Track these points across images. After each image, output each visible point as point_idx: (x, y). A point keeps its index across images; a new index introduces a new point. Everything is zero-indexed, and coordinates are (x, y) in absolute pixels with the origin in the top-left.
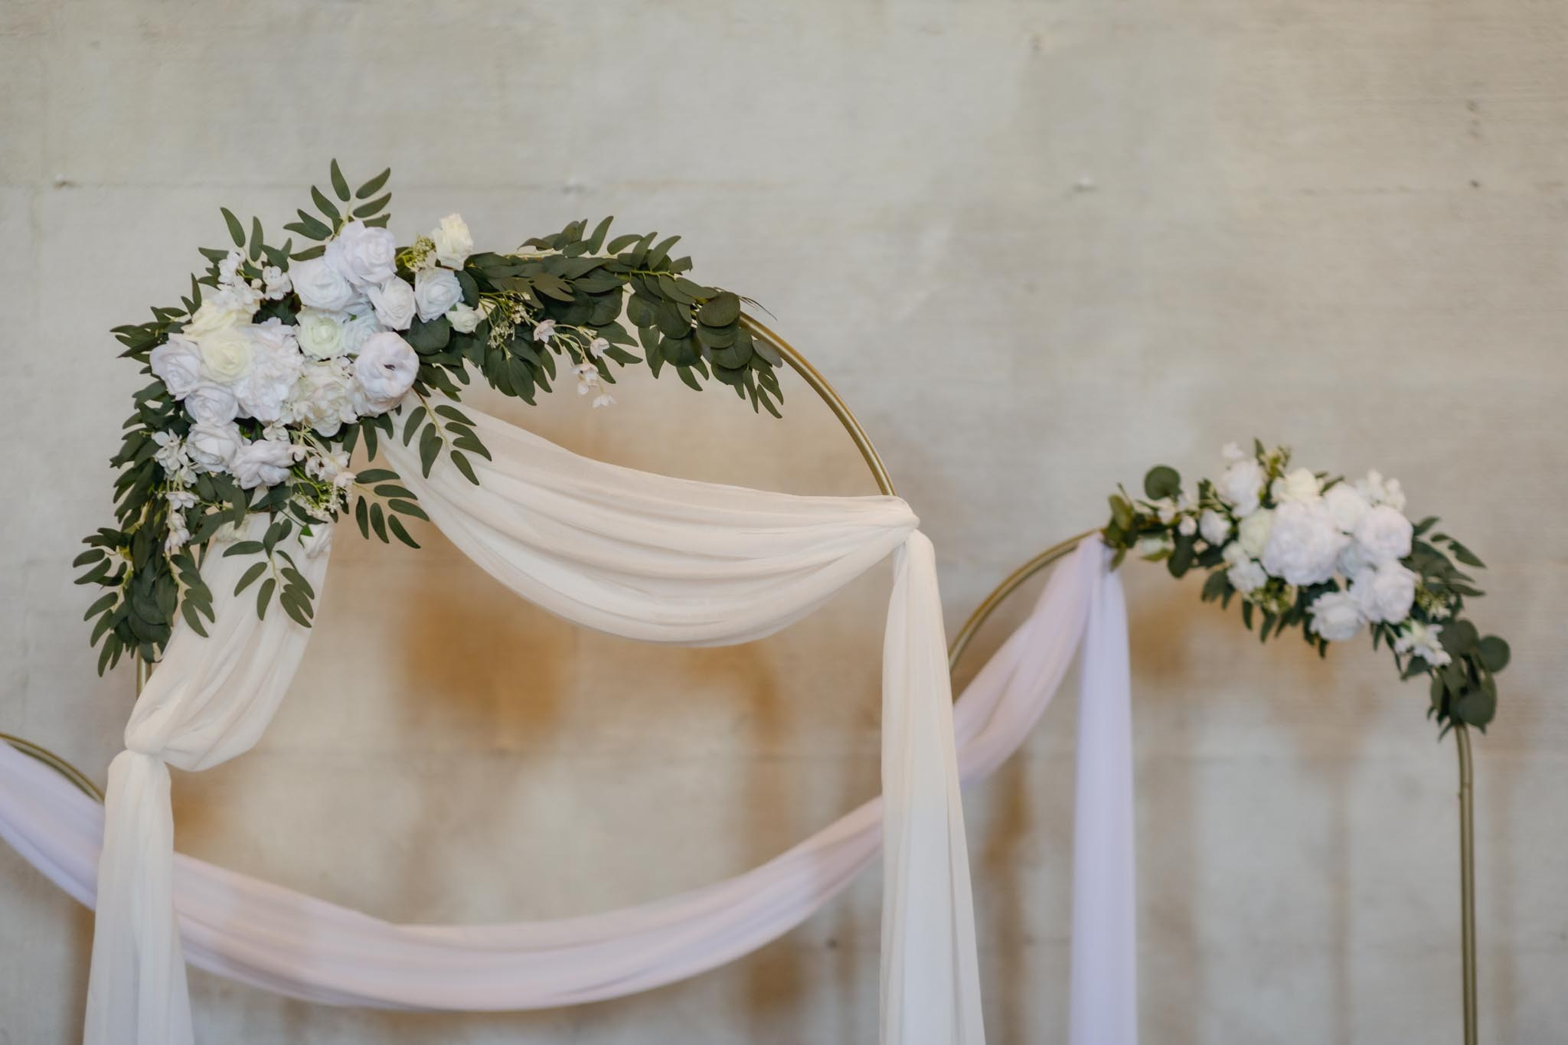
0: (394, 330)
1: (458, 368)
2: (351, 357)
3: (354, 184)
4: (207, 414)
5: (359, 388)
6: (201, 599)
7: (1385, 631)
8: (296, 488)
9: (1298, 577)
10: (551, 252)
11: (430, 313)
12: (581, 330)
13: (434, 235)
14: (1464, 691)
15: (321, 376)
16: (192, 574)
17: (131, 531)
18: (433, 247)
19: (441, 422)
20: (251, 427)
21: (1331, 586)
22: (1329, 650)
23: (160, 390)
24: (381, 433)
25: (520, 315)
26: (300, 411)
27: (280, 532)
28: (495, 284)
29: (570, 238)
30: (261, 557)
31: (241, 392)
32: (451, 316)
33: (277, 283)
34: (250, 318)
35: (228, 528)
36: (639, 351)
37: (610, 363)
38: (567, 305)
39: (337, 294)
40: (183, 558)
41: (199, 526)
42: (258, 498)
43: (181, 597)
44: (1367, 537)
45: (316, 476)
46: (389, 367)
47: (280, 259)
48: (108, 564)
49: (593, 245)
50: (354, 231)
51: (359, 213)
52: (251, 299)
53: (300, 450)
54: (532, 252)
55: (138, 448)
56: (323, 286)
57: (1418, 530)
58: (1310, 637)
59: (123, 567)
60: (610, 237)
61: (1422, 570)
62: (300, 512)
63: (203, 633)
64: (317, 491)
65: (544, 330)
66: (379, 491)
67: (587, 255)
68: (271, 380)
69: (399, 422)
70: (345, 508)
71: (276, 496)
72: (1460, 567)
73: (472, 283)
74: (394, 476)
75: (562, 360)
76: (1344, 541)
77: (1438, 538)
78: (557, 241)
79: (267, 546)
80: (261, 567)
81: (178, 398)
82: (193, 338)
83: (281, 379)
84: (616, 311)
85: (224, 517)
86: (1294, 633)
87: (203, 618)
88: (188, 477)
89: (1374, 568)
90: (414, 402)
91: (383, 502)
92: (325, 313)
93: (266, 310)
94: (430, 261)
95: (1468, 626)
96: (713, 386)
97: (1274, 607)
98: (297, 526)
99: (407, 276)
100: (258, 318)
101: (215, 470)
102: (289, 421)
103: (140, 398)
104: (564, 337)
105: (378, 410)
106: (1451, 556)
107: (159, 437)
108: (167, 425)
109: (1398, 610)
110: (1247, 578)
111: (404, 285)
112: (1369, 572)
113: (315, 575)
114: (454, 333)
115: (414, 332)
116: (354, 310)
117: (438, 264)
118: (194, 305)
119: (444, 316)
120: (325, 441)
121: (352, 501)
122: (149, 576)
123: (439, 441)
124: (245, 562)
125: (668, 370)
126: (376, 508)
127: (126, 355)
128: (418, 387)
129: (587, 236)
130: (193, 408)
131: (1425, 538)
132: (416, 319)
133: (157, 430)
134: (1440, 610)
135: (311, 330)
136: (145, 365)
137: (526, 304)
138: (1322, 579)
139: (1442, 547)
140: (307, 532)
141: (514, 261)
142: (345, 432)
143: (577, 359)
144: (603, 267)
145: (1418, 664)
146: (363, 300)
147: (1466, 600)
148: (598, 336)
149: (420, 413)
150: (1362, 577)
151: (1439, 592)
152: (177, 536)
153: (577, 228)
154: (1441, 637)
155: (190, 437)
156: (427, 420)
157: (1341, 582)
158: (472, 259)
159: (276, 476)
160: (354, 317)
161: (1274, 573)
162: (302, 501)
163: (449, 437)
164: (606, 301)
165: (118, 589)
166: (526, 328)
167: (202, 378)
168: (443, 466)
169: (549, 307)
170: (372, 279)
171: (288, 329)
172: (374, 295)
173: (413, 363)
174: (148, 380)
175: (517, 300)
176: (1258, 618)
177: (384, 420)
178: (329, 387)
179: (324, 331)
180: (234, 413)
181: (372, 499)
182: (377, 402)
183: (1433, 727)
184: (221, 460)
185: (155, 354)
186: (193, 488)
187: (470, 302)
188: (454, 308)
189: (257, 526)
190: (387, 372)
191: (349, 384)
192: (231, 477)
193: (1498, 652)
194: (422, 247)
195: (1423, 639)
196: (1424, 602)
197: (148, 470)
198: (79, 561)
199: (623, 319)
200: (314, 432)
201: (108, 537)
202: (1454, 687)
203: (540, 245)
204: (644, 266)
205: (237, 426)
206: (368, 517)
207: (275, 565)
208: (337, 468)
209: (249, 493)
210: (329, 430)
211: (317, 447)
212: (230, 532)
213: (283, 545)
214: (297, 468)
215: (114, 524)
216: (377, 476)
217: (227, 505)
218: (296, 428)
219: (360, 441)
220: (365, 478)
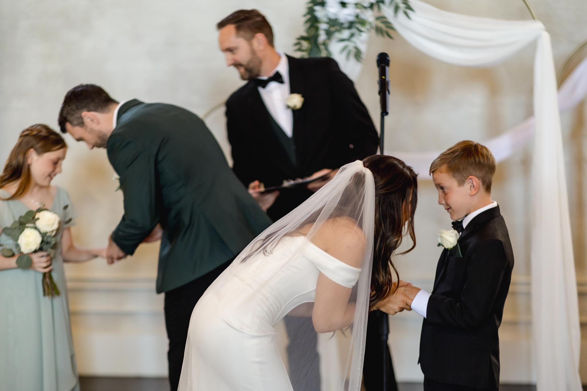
4: (331, 1)
8: (357, 22)
16: (326, 49)
20: (343, 5)
24: (382, 5)
27: (352, 35)
30: (346, 43)
40: (324, 43)
41: (329, 34)
42: (346, 25)
45: (363, 19)
48: (302, 46)
53: (359, 12)
55: (311, 11)
59: (307, 47)
62: (359, 30)
64: (363, 23)
66: (383, 23)
70: (372, 28)
71: (351, 25)
74: (385, 17)
79: (348, 40)
80: (347, 46)
85: (336, 31)
88: (325, 20)
91: (383, 26)
98: (357, 33)
101: (333, 17)
102: (355, 2)
107: (317, 8)
108: (319, 5)
113: (363, 48)
120: (365, 8)
121: (374, 25)
122: (314, 49)
123: (399, 7)
124: (342, 44)
126: (381, 29)
133: (316, 6)
140: (360, 35)
142: (372, 6)
152: (322, 37)
155: (325, 8)
156: (395, 1)
159: (351, 18)
162: (359, 26)
163: (402, 6)
165: (305, 53)
168: (401, 15)
177: (382, 2)
181: (380, 25)
184: (335, 14)
186: (326, 23)
189: (346, 34)
192: (337, 20)
197: (314, 19)
198: (296, 45)
200: (363, 6)
201: (303, 38)
205: (341, 5)
206: (379, 30)
207: (351, 45)
208: (369, 16)
209: (342, 24)
210: (366, 4)
211: (364, 10)
212: (338, 35)
213: (354, 39)
214: (357, 16)
215: (304, 34)
216: (382, 18)
217: (338, 27)
218: (357, 5)
219: (376, 8)
220: (378, 18)
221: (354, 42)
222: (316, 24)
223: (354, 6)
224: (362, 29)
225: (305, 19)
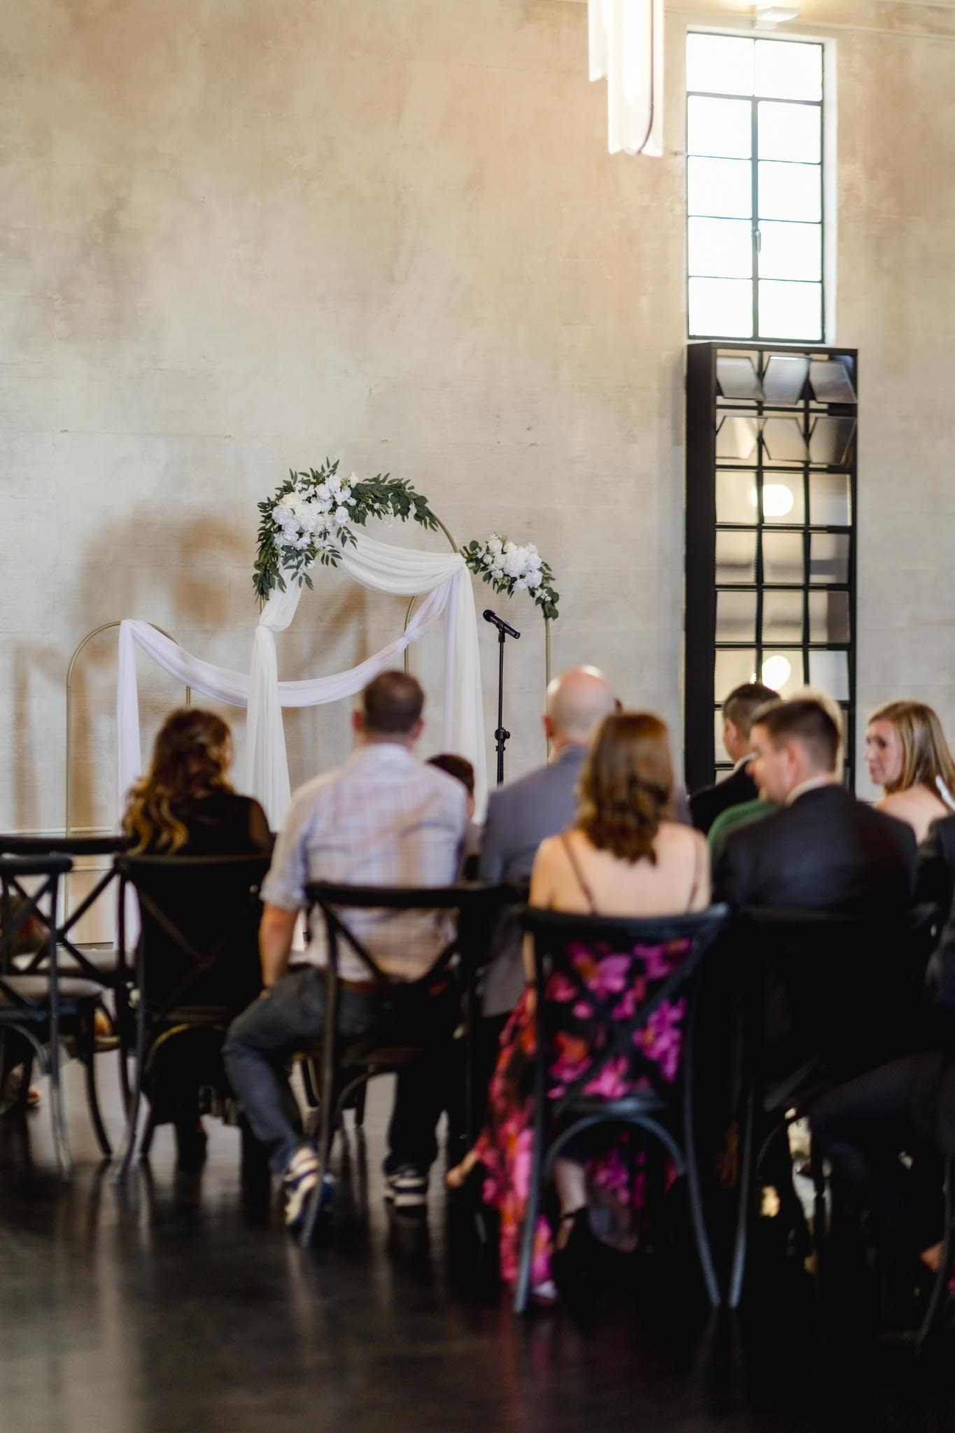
4: (288, 529)
6: (282, 583)
8: (308, 550)
10: (373, 483)
11: (344, 500)
13: (349, 479)
15: (320, 518)
16: (280, 574)
19: (345, 531)
20: (300, 533)
25: (370, 501)
26: (314, 529)
27: (300, 562)
28: (361, 492)
29: (378, 479)
30: (296, 570)
31: (298, 523)
32: (348, 501)
33: (311, 492)
36: (391, 510)
38: (380, 498)
39: (327, 495)
42: (299, 553)
43: (277, 582)
45: (315, 548)
49: (384, 481)
50: (332, 477)
51: (331, 472)
52: (305, 496)
53: (312, 540)
54: (367, 482)
55: (265, 537)
56: (324, 493)
60: (388, 479)
62: (307, 557)
63: (284, 592)
64: (315, 551)
67: (382, 484)
73: (355, 492)
78: (375, 479)
79: (297, 566)
80: (297, 573)
81: (278, 524)
82: (282, 508)
84: (386, 500)
87: (284, 588)
88: (282, 546)
91: (330, 554)
92: (322, 501)
93: (308, 499)
96: (410, 520)
98: (305, 560)
102: (310, 532)
107: (272, 534)
117: (347, 487)
118: (282, 498)
119: (346, 501)
121: (321, 554)
123: (346, 537)
124: (292, 571)
125: (399, 516)
126: (327, 556)
127: (261, 511)
129: (381, 479)
130: (284, 528)
133: (271, 532)
137: (372, 499)
140: (309, 563)
141: (364, 486)
144: (385, 487)
146: (332, 496)
148: (383, 507)
152: (280, 563)
153: (379, 476)
155: (282, 535)
158: (356, 485)
159: (304, 547)
162: (308, 553)
163: (348, 536)
167: (287, 519)
170: (337, 491)
172: (335, 495)
178: (324, 521)
180: (296, 529)
184: (291, 543)
186: (283, 550)
188: (349, 499)
189: (295, 561)
194: (345, 482)
199: (387, 502)
200: (315, 534)
203: (370, 481)
204: (396, 488)
205: (296, 533)
206: (325, 559)
207: (301, 573)
208: (321, 545)
209: (297, 551)
211: (317, 539)
213: (301, 566)
214: (310, 545)
216: (329, 547)
221: (303, 570)
222: (273, 550)
223: (309, 535)
224: (311, 556)
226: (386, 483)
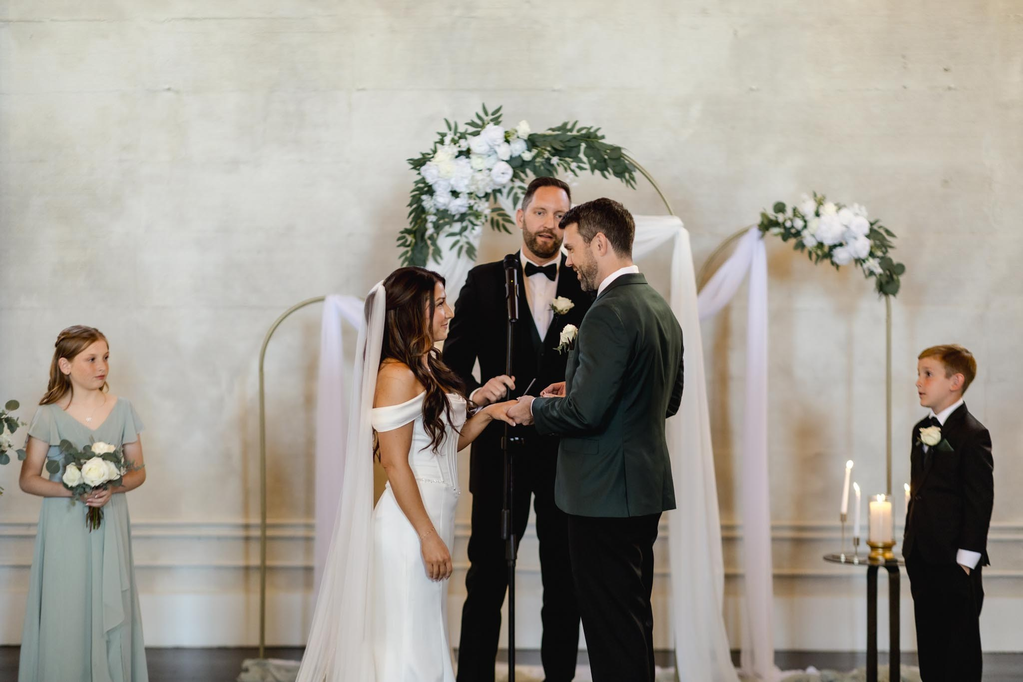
0: (503, 161)
1: (524, 172)
2: (490, 170)
3: (490, 111)
4: (440, 189)
5: (492, 180)
6: (437, 252)
7: (859, 261)
8: (470, 214)
9: (828, 242)
10: (557, 132)
11: (516, 154)
12: (567, 159)
13: (517, 128)
14: (888, 283)
15: (479, 176)
16: (434, 244)
17: (414, 229)
18: (516, 131)
19: (519, 191)
20: (455, 194)
21: (841, 245)
22: (840, 269)
23: (423, 181)
24: (498, 195)
25: (547, 155)
26: (473, 189)
27: (464, 229)
28: (538, 144)
29: (563, 128)
30: (458, 238)
31: (452, 182)
32: (523, 155)
33: (464, 145)
34: (454, 156)
35: (447, 228)
36: (587, 166)
37: (577, 171)
38: (561, 151)
39: (484, 148)
40: (431, 237)
42: (456, 218)
43: (431, 251)
44: (853, 228)
45: (477, 211)
46: (503, 173)
47: (463, 136)
48: (406, 241)
49: (571, 130)
50: (491, 127)
51: (492, 120)
52: (455, 150)
53: (472, 202)
54: (550, 132)
55: (416, 200)
56: (480, 146)
57: (872, 224)
58: (833, 263)
59: (411, 242)
60: (578, 127)
61: (874, 239)
62: (472, 223)
64: (477, 215)
65: (555, 160)
66: (499, 215)
67: (569, 133)
68: (462, 178)
69: (505, 191)
70: (487, 221)
71: (463, 217)
72: (888, 238)
73: (530, 144)
74: (502, 209)
75: (560, 169)
76: (844, 229)
77: (880, 227)
78: (559, 129)
79: (460, 233)
80: (458, 241)
81: (430, 184)
82: (435, 163)
83: (466, 178)
84: (579, 152)
85: (446, 224)
86: (827, 262)
87: (438, 259)
88: (433, 210)
89: (855, 238)
90: (511, 185)
91: (500, 219)
92: (480, 155)
93: (461, 153)
94: (515, 136)
95: (890, 260)
96: (612, 178)
97: (819, 253)
98: (470, 226)
99: (507, 141)
100: (457, 157)
101: (442, 208)
102: (468, 191)
103: (417, 182)
104: (562, 162)
105: (498, 188)
106: (884, 234)
107: (424, 197)
108: (426, 193)
109: (864, 253)
110: (810, 242)
111: (506, 144)
112: (853, 240)
113: (476, 243)
114: (524, 161)
115: (511, 161)
116: (490, 153)
117: (518, 137)
118: (435, 152)
119: (520, 156)
120: (480, 198)
121: (489, 218)
122: (420, 244)
124: (453, 239)
125: (597, 172)
126: (497, 222)
127: (412, 168)
128: (512, 180)
129: (569, 127)
130: (435, 187)
131: (875, 227)
132: (511, 157)
133: (423, 194)
134: (879, 254)
135: (475, 161)
136: (417, 172)
137: (549, 151)
138: (836, 242)
139: (882, 231)
140: (473, 229)
141: (544, 136)
142: (487, 195)
143: (566, 169)
144: (575, 138)
145: (872, 273)
146: (493, 150)
147: (889, 250)
148: (572, 162)
149: (512, 188)
150: (851, 242)
151: (878, 247)
152: (430, 230)
153: (565, 124)
154: (880, 264)
155: (434, 197)
156: (514, 191)
157: (844, 243)
158: (530, 135)
159: (463, 210)
160: (489, 156)
161: (819, 240)
162: (472, 218)
164: (575, 149)
165: (409, 249)
166: (549, 159)
167: (439, 177)
169: (556, 152)
170: (497, 143)
171: (467, 160)
172: (497, 149)
173: (510, 172)
174: (419, 178)
175: (546, 150)
176: (814, 256)
177: (500, 191)
178: (483, 180)
179: (480, 160)
180: (450, 189)
181: (496, 217)
182: (498, 185)
183: (876, 295)
184: (445, 205)
185: (423, 168)
186: (435, 214)
187: (529, 150)
188: (523, 152)
189: (457, 227)
190: (502, 175)
191: (488, 179)
192: (447, 211)
193: (901, 268)
194: (513, 132)
195: (873, 264)
196: (873, 250)
197: (420, 209)
198: (399, 239)
199: (582, 156)
200: (477, 196)
201: (407, 231)
202: (884, 280)
203: (553, 130)
204: (589, 137)
205: (450, 194)
206: (495, 224)
207: (463, 241)
208: (484, 207)
209: (454, 216)
210: (482, 195)
211: (478, 200)
212: (447, 229)
213: (466, 233)
214: (471, 207)
215: (409, 227)
216: (498, 210)
217: (447, 220)
218: (470, 194)
219: (492, 198)
220: (494, 210)
221: (466, 237)
222: (423, 216)
223: (466, 196)
224: (476, 222)
225: (410, 209)
226: (575, 133)
